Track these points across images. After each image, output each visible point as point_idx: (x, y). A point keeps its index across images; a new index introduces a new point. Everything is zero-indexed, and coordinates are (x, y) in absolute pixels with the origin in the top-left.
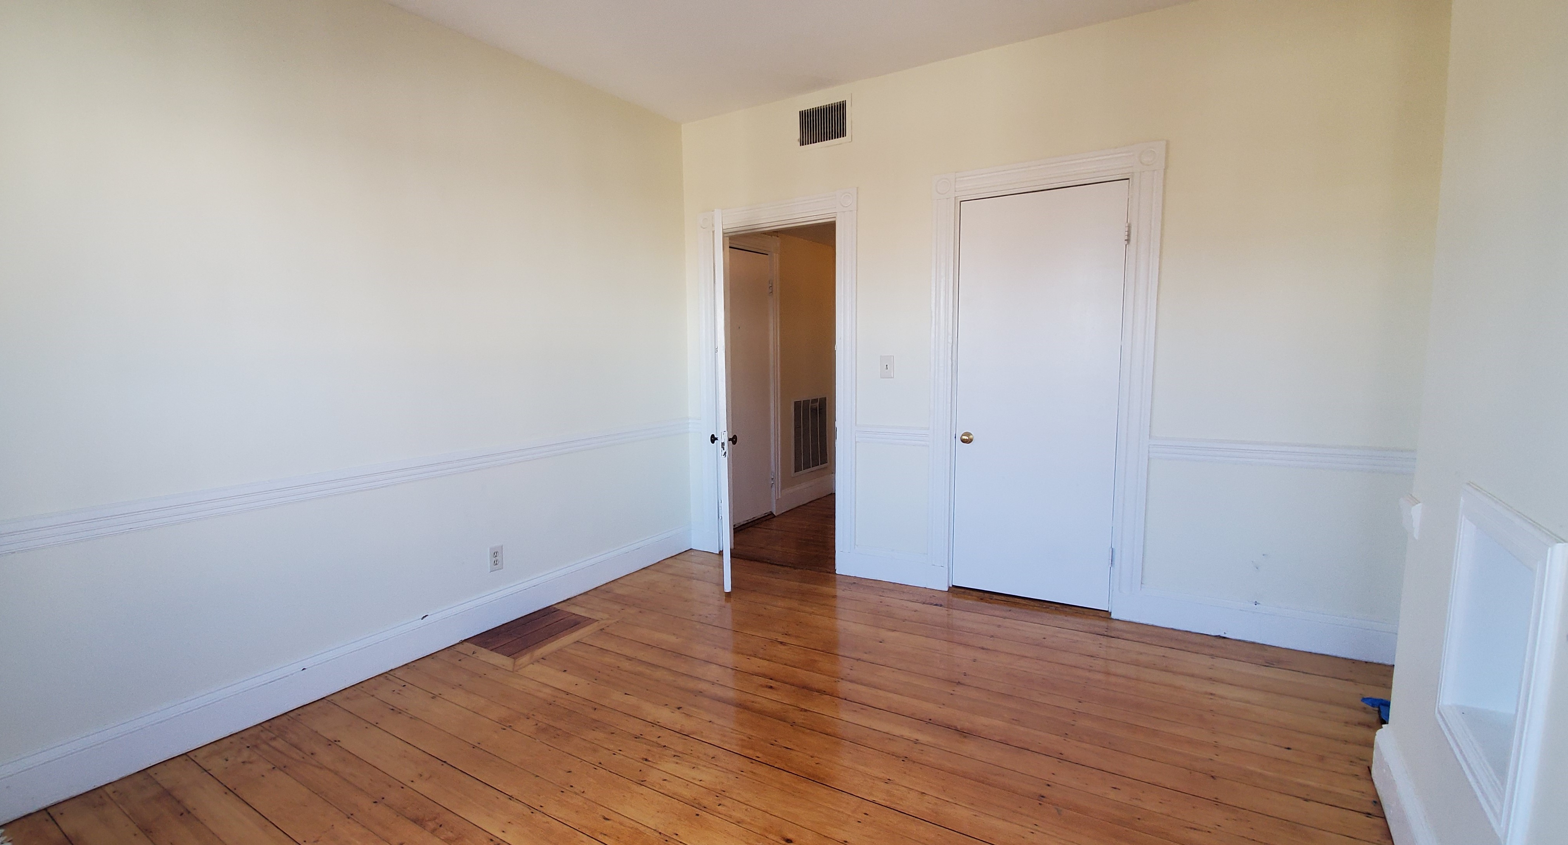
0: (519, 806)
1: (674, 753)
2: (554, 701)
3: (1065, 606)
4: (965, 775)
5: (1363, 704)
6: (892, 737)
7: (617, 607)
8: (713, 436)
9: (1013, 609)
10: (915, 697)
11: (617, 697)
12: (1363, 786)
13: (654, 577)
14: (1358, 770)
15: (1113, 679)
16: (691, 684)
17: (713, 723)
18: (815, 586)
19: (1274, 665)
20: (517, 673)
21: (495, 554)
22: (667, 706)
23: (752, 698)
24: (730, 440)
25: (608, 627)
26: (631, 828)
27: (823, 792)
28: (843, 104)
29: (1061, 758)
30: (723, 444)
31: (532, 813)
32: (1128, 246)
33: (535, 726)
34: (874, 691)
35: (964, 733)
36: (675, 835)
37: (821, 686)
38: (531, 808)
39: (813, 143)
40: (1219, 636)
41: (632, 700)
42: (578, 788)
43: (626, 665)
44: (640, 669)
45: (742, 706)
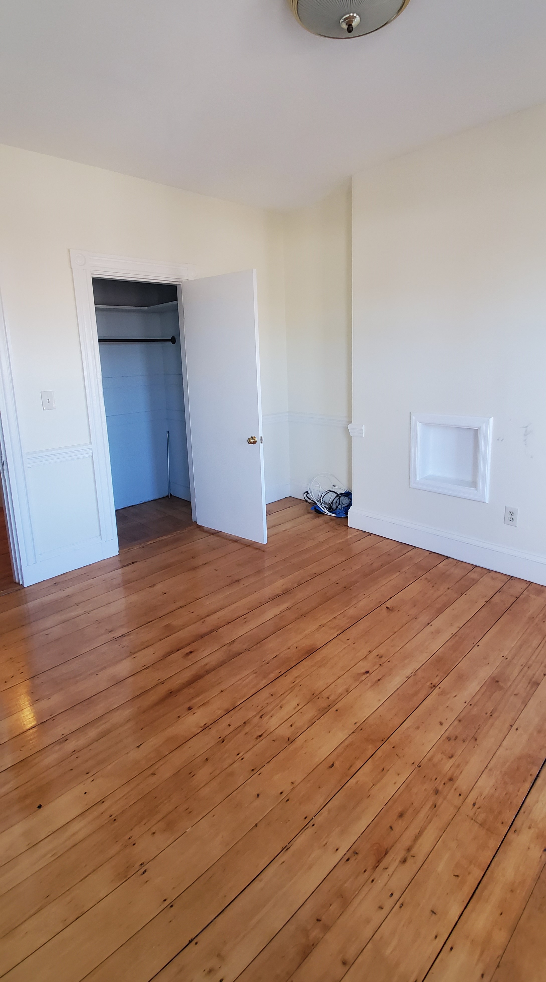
0: (302, 838)
36: (356, 724)
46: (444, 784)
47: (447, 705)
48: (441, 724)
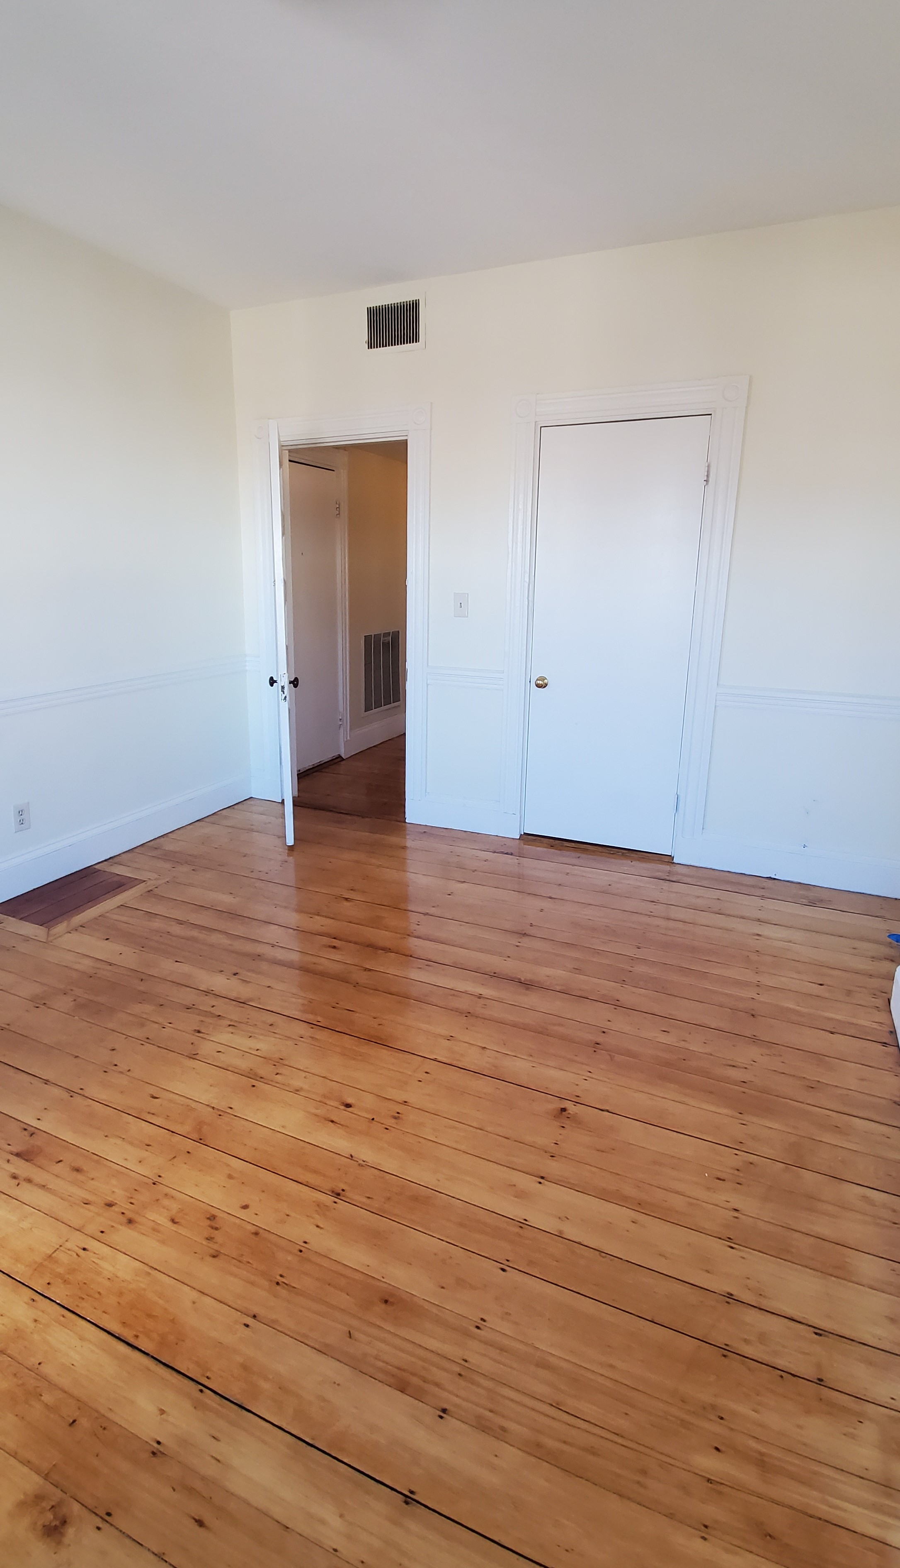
0: (56, 1091)
1: (229, 1023)
2: (95, 973)
3: (631, 852)
4: (525, 1027)
5: (889, 940)
6: (455, 993)
7: (168, 866)
8: (272, 678)
9: (582, 856)
10: (481, 951)
11: (167, 966)
12: (882, 1017)
13: (207, 830)
14: (879, 1002)
15: (672, 924)
16: (249, 948)
17: (272, 988)
18: (382, 836)
19: (816, 904)
20: (51, 943)
21: (20, 813)
22: (223, 973)
23: (314, 959)
24: (290, 682)
25: (156, 888)
26: (182, 1105)
27: (384, 1053)
28: (416, 303)
29: (617, 1005)
30: (283, 687)
31: (71, 1096)
32: (707, 487)
33: (74, 1002)
34: (441, 947)
35: (527, 985)
36: (229, 1109)
37: (387, 944)
38: (70, 1092)
39: (383, 346)
40: (770, 877)
41: (185, 968)
42: (123, 1067)
43: (177, 930)
44: (195, 933)
45: (305, 969)
46: (123, 1213)
47: (292, 1214)
48: (245, 1207)
